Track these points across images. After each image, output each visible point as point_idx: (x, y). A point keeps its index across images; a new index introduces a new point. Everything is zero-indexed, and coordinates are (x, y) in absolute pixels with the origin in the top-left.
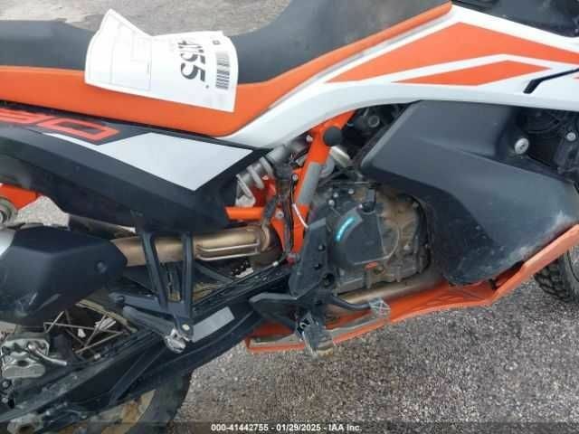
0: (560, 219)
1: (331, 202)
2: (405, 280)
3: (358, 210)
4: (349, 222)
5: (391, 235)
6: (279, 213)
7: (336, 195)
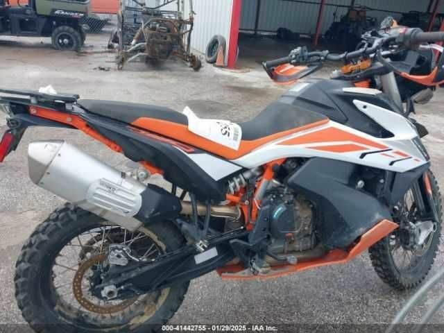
0: (377, 216)
1: (272, 199)
2: (304, 251)
3: (285, 204)
4: (279, 210)
5: (299, 219)
6: (247, 202)
7: (274, 196)
